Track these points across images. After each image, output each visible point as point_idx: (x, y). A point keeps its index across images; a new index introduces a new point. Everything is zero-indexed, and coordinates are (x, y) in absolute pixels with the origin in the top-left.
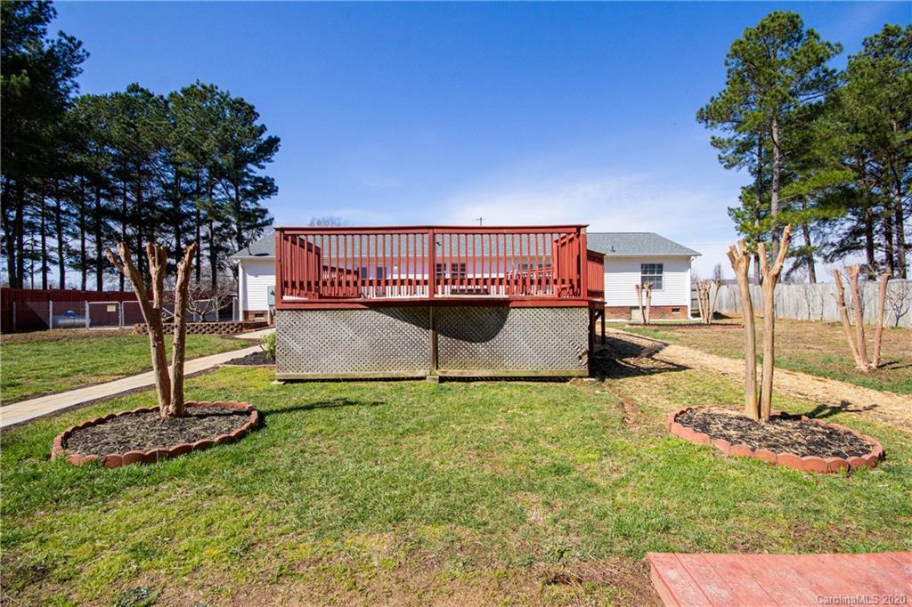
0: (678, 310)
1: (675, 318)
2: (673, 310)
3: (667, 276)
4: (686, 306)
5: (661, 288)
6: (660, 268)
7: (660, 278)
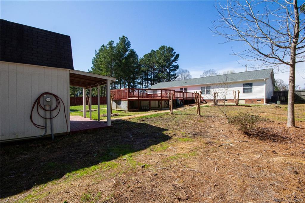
0: (260, 100)
1: (258, 103)
2: (257, 100)
3: (255, 88)
4: (264, 99)
5: (252, 92)
6: (251, 85)
7: (251, 88)
